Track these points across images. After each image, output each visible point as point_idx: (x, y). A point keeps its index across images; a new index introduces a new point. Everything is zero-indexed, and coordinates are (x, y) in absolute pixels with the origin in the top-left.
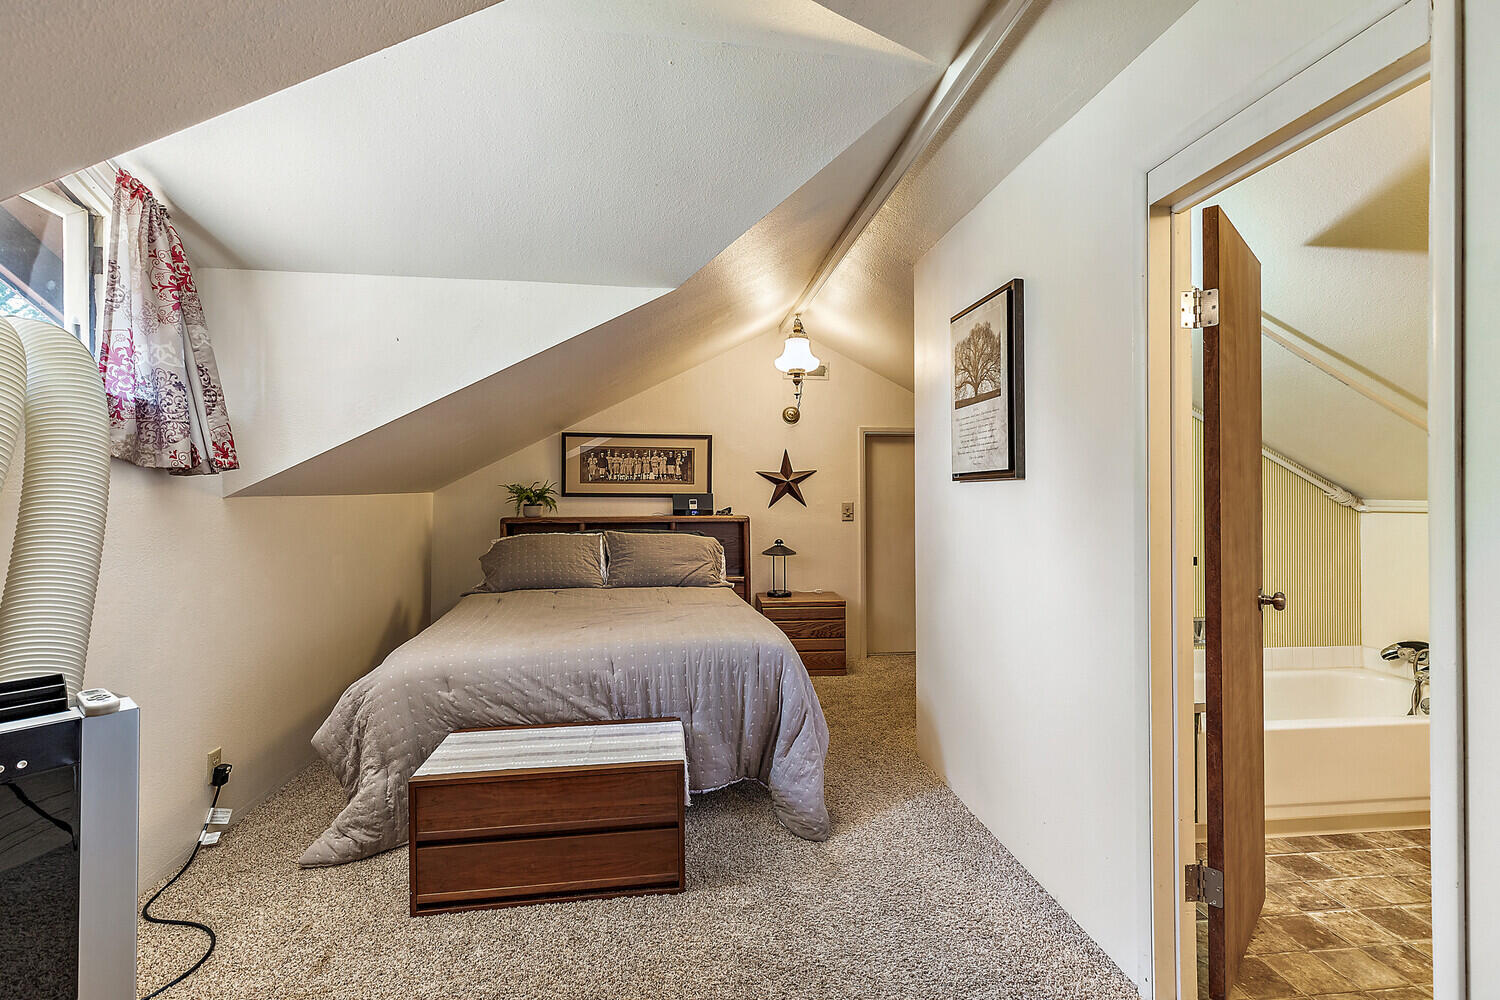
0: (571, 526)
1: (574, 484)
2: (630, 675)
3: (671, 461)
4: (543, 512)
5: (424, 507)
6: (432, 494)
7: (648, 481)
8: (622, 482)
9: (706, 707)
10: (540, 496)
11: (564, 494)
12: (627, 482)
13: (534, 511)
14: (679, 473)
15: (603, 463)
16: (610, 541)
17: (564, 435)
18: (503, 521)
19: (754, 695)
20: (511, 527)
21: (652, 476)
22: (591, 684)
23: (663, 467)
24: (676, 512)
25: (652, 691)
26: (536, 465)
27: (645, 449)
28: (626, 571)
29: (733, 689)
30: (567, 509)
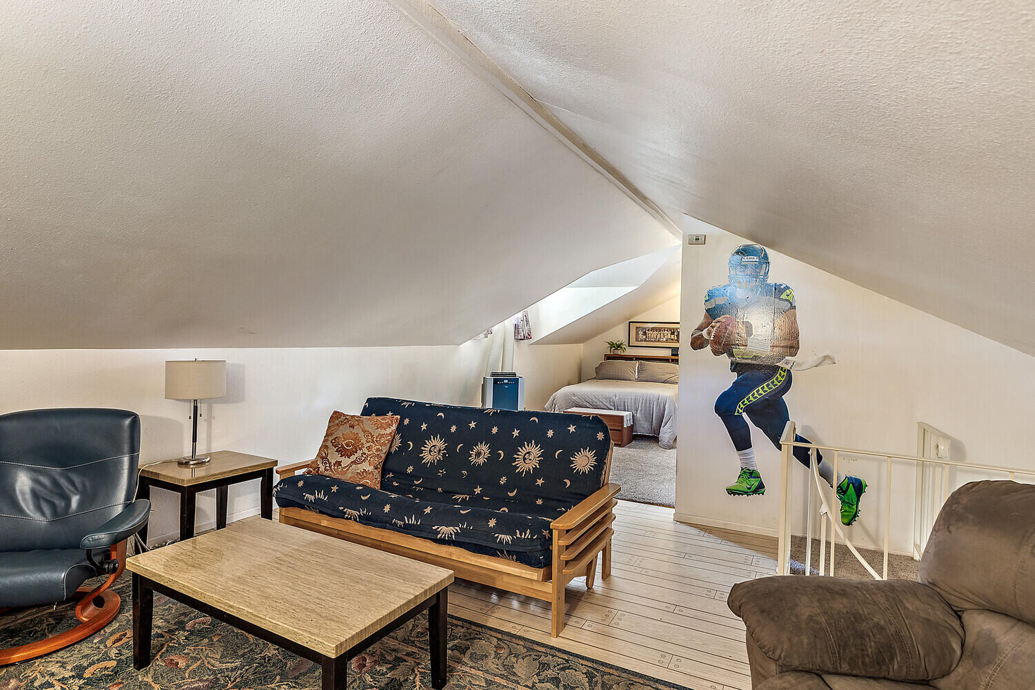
0: (630, 358)
1: (633, 342)
2: (620, 399)
3: (672, 333)
4: (619, 352)
5: (580, 349)
6: (582, 344)
7: (662, 342)
8: (652, 341)
9: (641, 410)
10: (619, 346)
11: (629, 346)
12: (655, 341)
13: (616, 352)
14: (676, 338)
15: (645, 334)
16: (641, 365)
17: (630, 322)
18: (605, 355)
19: (656, 412)
20: (608, 357)
21: (664, 340)
22: (609, 399)
23: (669, 335)
24: (672, 355)
25: (626, 404)
26: (619, 334)
27: (662, 328)
28: (644, 375)
29: (650, 410)
30: (630, 352)
